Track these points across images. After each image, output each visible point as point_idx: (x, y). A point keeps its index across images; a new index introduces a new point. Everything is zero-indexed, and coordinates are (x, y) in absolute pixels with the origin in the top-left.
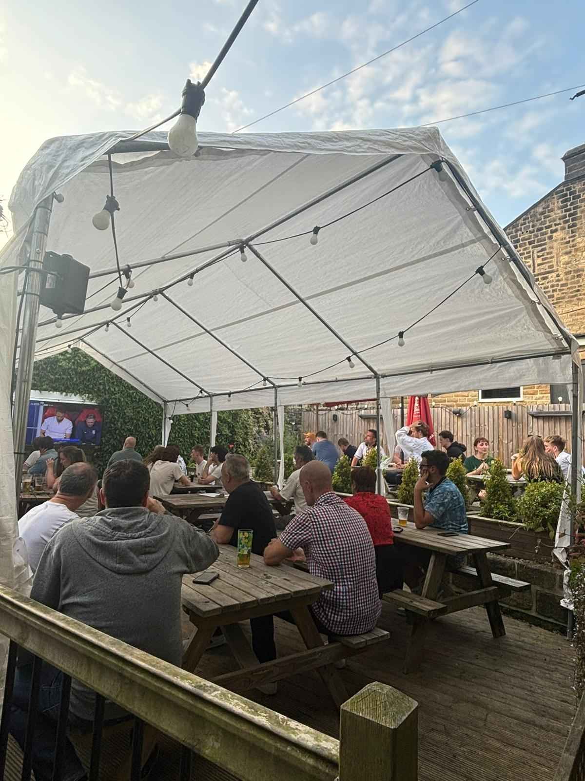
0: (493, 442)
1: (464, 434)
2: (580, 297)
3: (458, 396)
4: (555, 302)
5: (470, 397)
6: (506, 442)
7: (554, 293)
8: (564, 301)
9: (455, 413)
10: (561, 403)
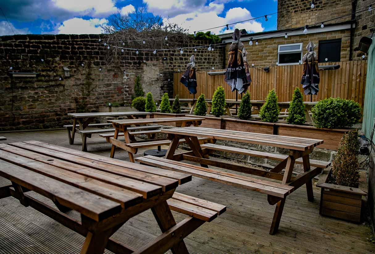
0: (287, 86)
1: (270, 82)
2: (338, 2)
3: (265, 62)
4: (323, 6)
5: (272, 63)
6: (294, 86)
7: (320, 5)
8: (328, 5)
9: (265, 70)
10: (327, 62)
